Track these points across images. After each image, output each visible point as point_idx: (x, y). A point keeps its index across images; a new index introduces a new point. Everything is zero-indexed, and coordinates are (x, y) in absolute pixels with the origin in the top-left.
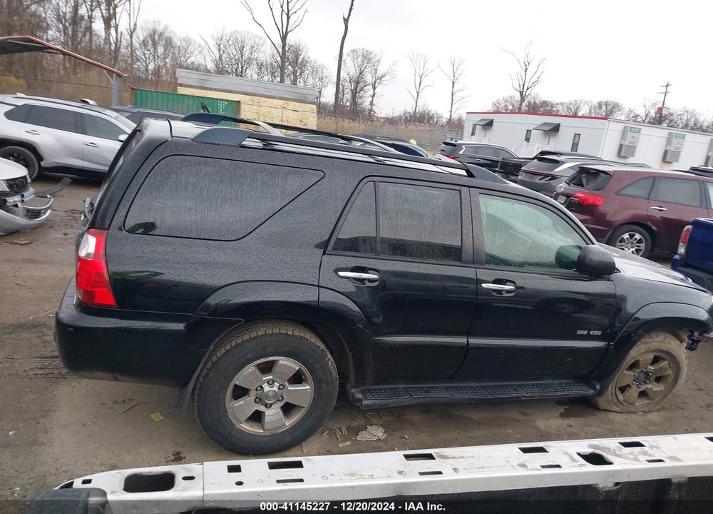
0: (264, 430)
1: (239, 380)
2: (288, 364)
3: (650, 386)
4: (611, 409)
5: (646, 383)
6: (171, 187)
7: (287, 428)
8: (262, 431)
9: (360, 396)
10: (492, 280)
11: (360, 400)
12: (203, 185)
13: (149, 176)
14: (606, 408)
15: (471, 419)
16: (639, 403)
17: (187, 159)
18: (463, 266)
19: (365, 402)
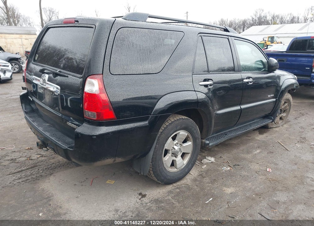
0: (177, 169)
1: (166, 147)
2: (183, 134)
3: (282, 115)
4: (273, 127)
5: (281, 114)
6: (126, 46)
7: (185, 165)
8: (176, 170)
9: (208, 142)
10: (246, 78)
11: (209, 144)
12: (140, 44)
13: (115, 40)
14: (271, 127)
15: (234, 144)
16: (280, 122)
17: (129, 30)
18: (236, 73)
19: (210, 144)
